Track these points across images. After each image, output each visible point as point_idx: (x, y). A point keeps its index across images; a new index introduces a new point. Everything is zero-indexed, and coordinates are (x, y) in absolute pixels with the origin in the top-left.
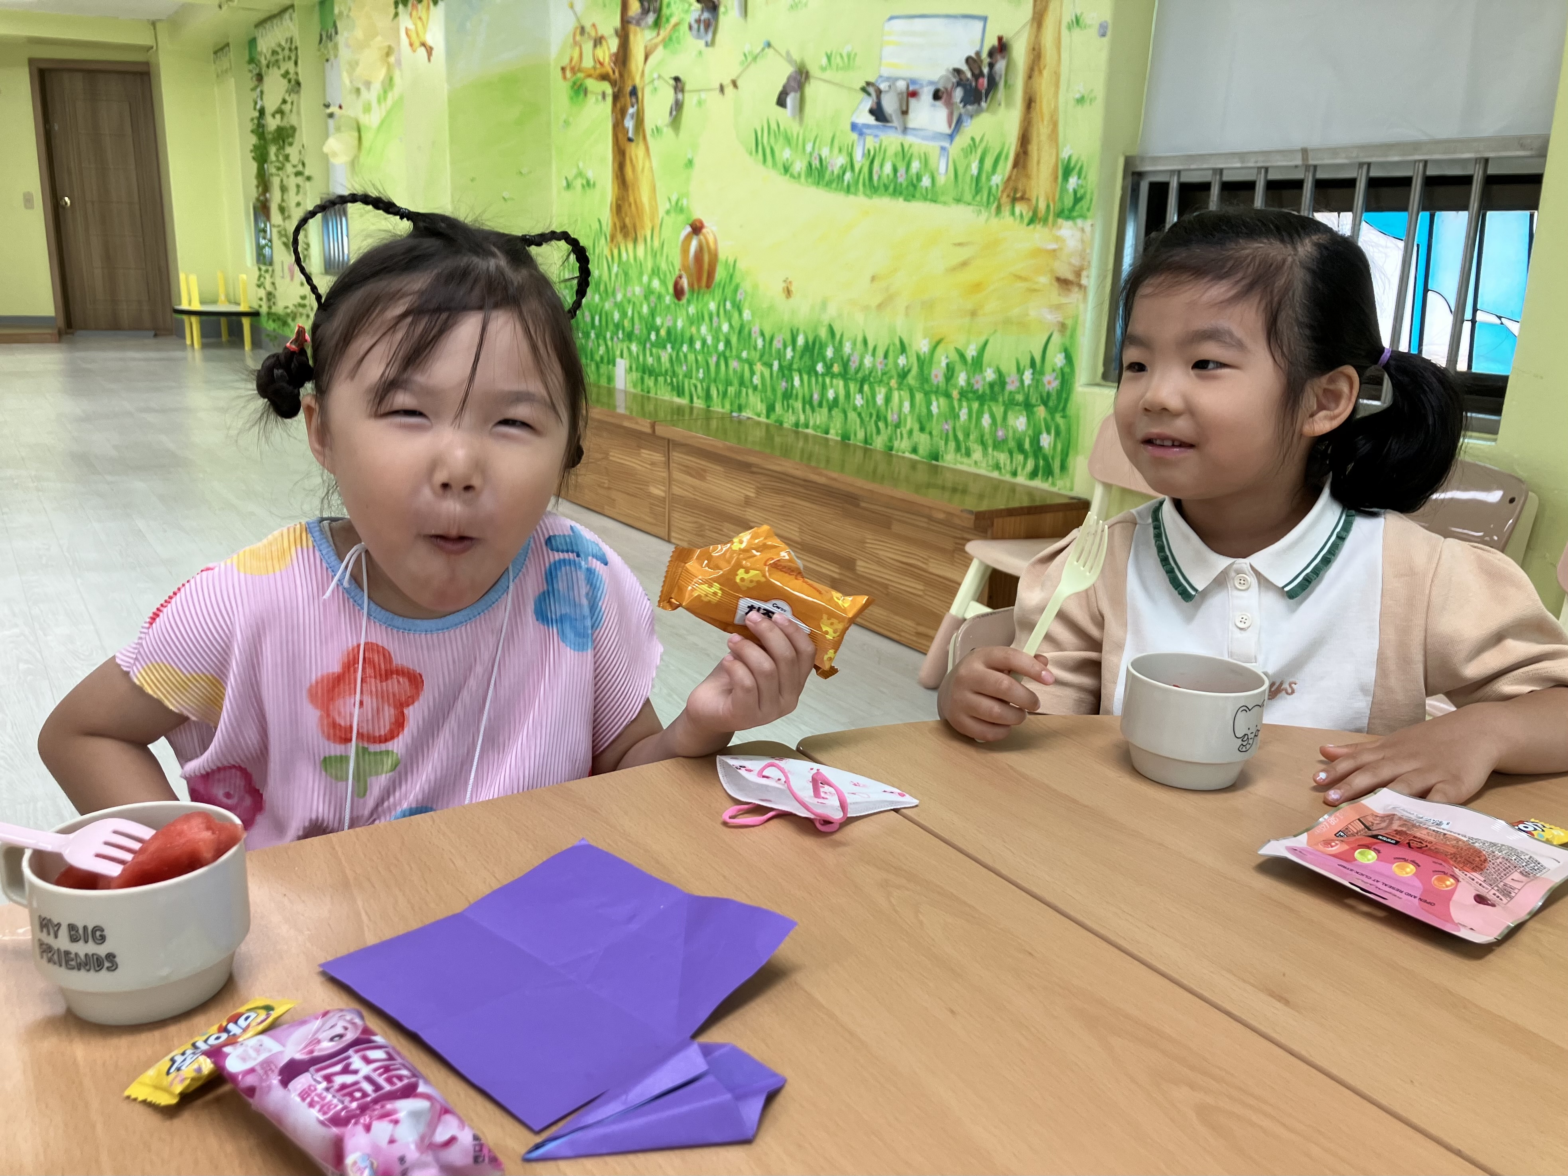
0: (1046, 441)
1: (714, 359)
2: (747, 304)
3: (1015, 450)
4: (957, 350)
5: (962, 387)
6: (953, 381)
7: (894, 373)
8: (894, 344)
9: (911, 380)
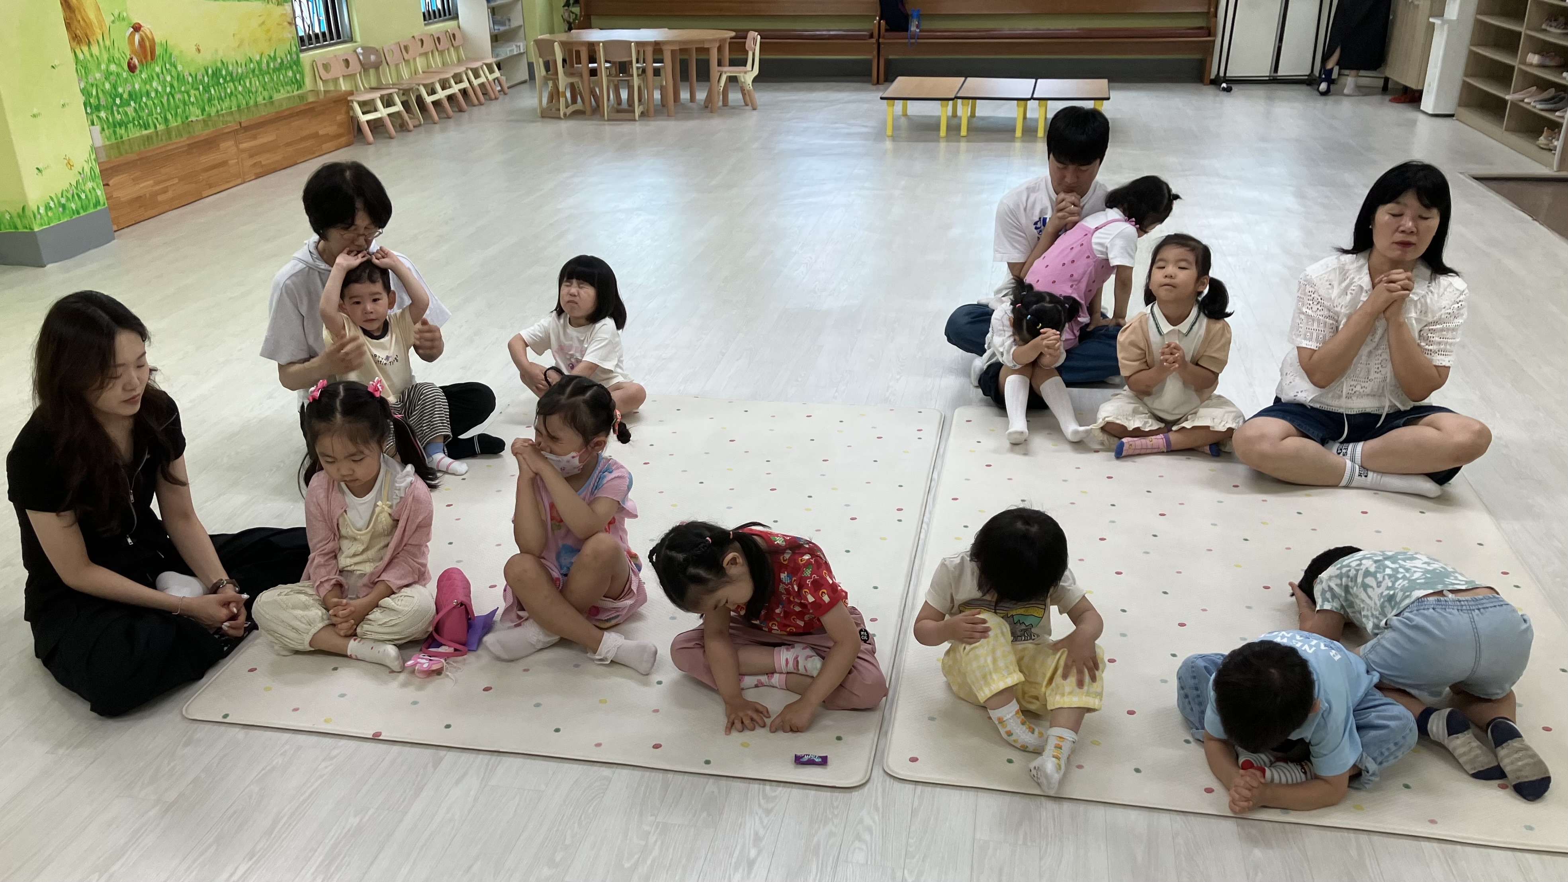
1: (165, 98)
2: (178, 63)
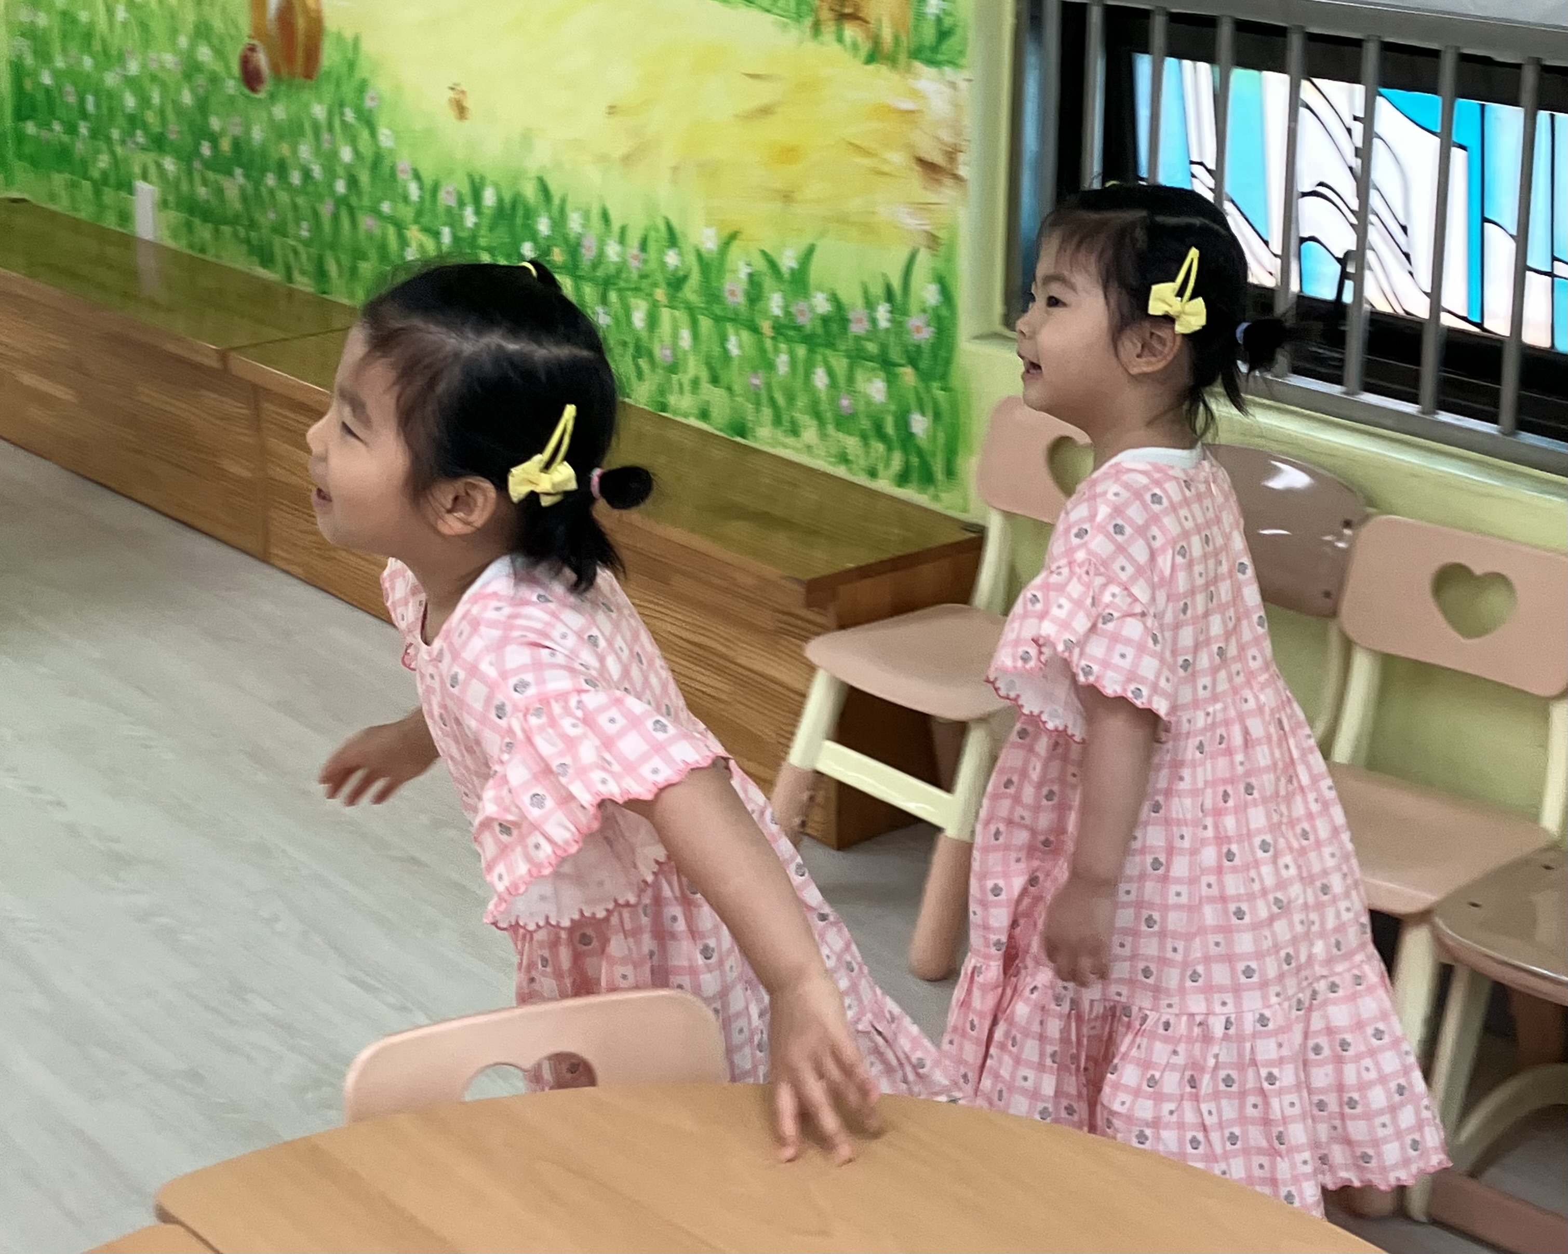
0: (919, 424)
1: (329, 206)
2: (383, 119)
3: (871, 433)
4: (764, 253)
5: (777, 317)
6: (760, 305)
7: (659, 277)
8: (657, 230)
9: (690, 292)
